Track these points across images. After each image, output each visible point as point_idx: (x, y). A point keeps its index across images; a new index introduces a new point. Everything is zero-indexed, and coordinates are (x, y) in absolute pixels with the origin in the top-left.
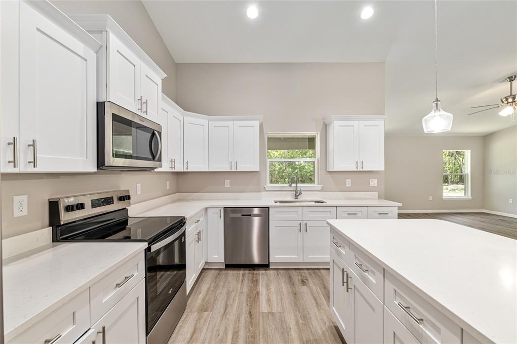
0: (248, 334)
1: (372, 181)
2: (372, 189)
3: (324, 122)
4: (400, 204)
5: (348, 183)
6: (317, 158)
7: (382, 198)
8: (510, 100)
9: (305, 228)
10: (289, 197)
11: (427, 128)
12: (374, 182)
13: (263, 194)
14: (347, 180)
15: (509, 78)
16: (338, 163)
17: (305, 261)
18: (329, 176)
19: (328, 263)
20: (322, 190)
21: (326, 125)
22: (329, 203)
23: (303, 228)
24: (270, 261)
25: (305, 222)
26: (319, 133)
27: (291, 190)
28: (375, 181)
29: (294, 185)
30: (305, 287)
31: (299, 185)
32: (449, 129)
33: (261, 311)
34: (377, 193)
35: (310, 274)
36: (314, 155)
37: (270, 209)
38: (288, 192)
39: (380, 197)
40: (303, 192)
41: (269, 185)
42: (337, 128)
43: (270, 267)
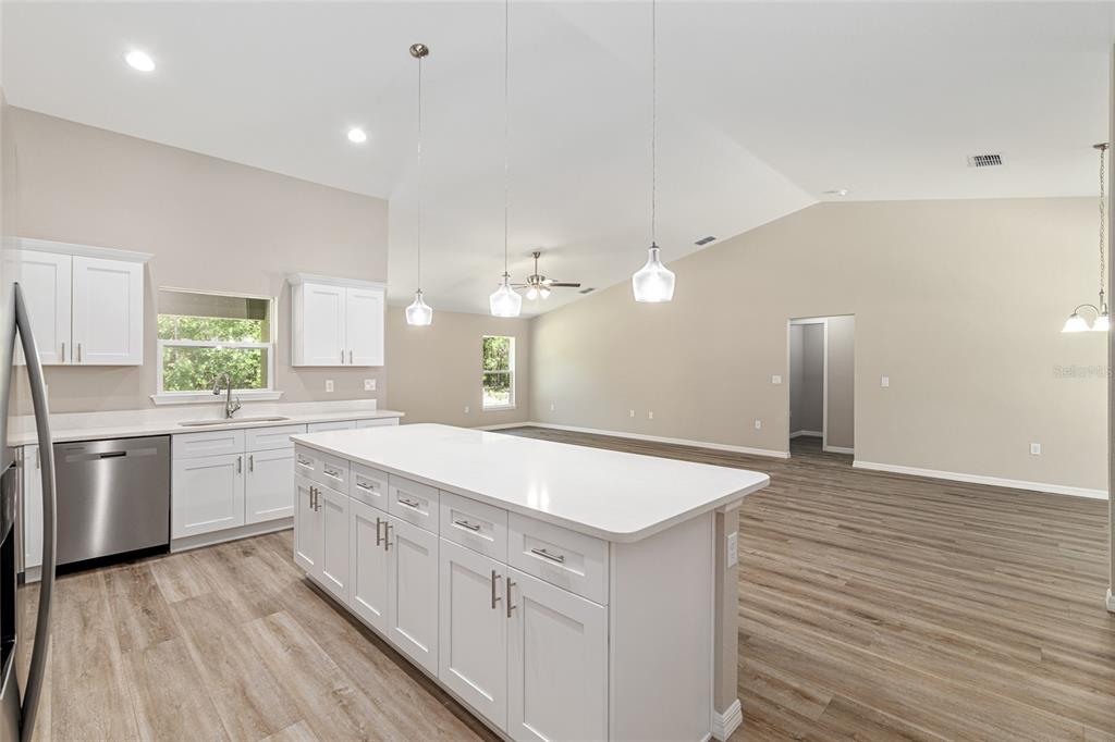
0: (151, 630)
1: (368, 383)
2: (369, 395)
3: (286, 280)
4: (402, 414)
5: (330, 386)
6: (271, 342)
7: (382, 409)
8: (535, 281)
9: (248, 466)
10: (213, 415)
11: (411, 320)
12: (370, 385)
13: (149, 412)
14: (328, 382)
15: (535, 254)
16: (312, 352)
17: (248, 523)
18: (295, 374)
19: (291, 518)
20: (282, 400)
21: (290, 286)
22: (293, 419)
23: (245, 465)
24: (174, 537)
25: (249, 455)
26: (276, 299)
27: (217, 403)
28: (373, 382)
29: (224, 392)
30: (251, 558)
31: (233, 391)
32: (429, 323)
33: (168, 602)
34: (375, 401)
35: (258, 542)
36: (265, 336)
37: (174, 437)
38: (210, 407)
39: (379, 407)
40: (242, 406)
41: (161, 394)
42: (310, 295)
43: (172, 551)
